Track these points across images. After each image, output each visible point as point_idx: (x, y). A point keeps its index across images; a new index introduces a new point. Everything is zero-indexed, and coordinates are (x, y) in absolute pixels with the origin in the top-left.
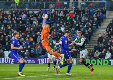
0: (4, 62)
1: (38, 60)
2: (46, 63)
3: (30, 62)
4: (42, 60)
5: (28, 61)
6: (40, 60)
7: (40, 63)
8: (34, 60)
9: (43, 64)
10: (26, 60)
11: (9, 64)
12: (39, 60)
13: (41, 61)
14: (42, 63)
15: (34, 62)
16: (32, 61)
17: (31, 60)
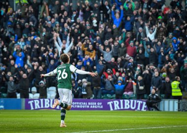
0: (48, 106)
1: (108, 103)
2: (122, 108)
3: (94, 107)
4: (116, 103)
5: (90, 106)
6: (112, 102)
7: (112, 109)
8: (101, 103)
9: (118, 110)
10: (88, 104)
11: (58, 109)
12: (110, 103)
13: (113, 105)
14: (116, 109)
15: (102, 107)
16: (97, 105)
17: (95, 104)
